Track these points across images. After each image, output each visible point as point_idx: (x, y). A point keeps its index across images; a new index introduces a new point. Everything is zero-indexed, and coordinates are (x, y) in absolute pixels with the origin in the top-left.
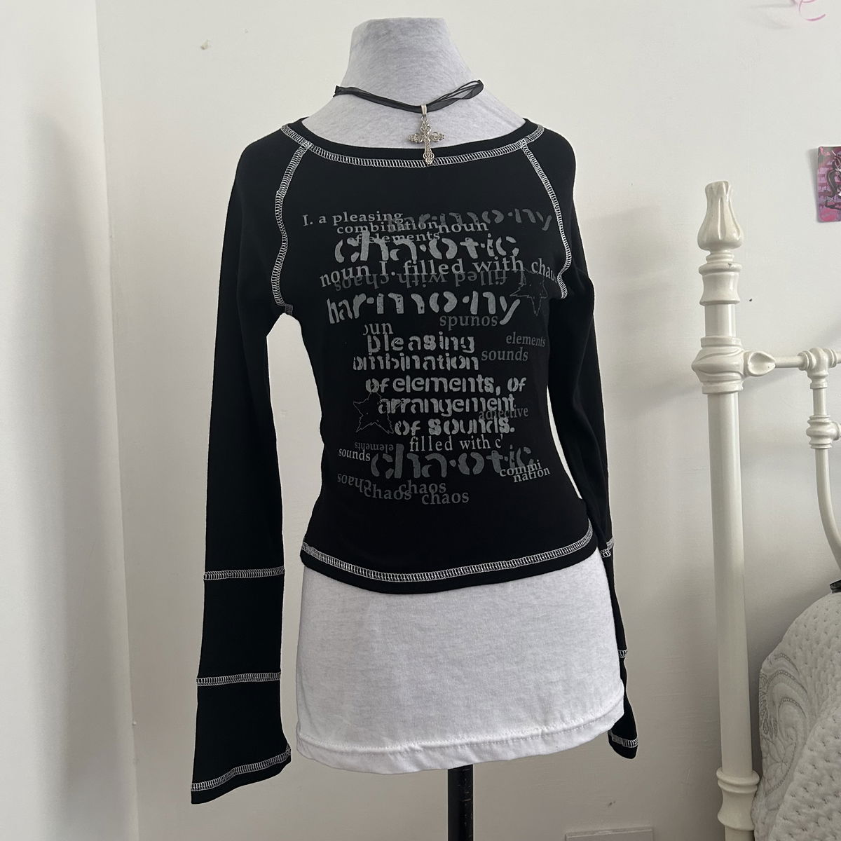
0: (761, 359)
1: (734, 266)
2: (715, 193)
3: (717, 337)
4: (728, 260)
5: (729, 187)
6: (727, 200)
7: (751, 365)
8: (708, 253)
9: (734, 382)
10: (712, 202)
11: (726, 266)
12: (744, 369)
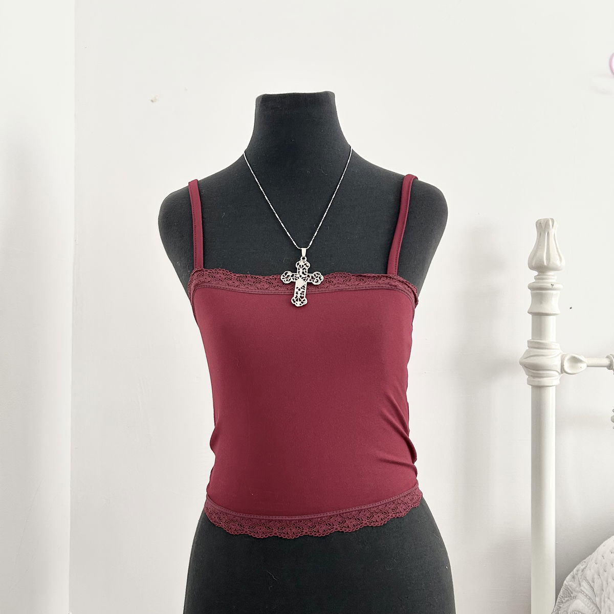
0: (575, 360)
1: (555, 286)
2: (543, 227)
3: (541, 341)
4: (551, 281)
5: (555, 223)
6: (553, 234)
7: (566, 364)
8: (536, 273)
9: (552, 378)
10: (540, 234)
11: (550, 285)
12: (561, 370)
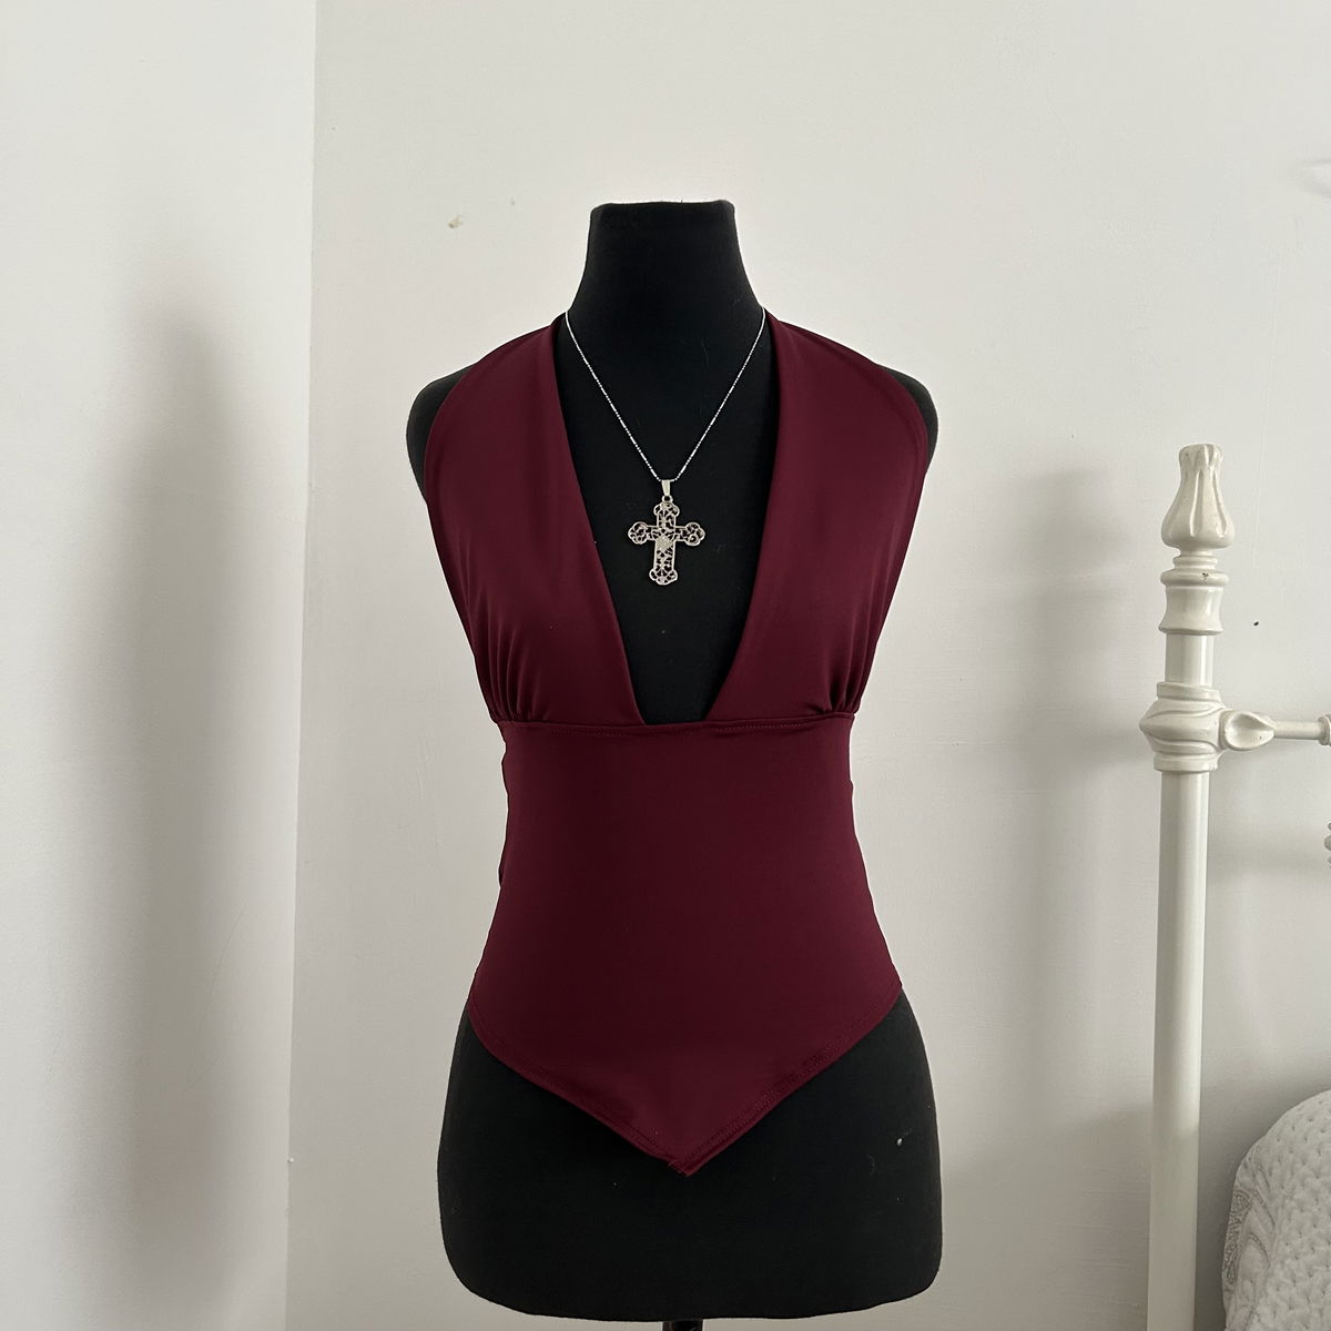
0: (1248, 724)
1: (1213, 577)
2: (1193, 462)
3: (1181, 685)
5: (1216, 453)
6: (1211, 475)
7: (1231, 733)
8: (1177, 552)
10: (1187, 475)
11: (1201, 576)
12: (1220, 741)
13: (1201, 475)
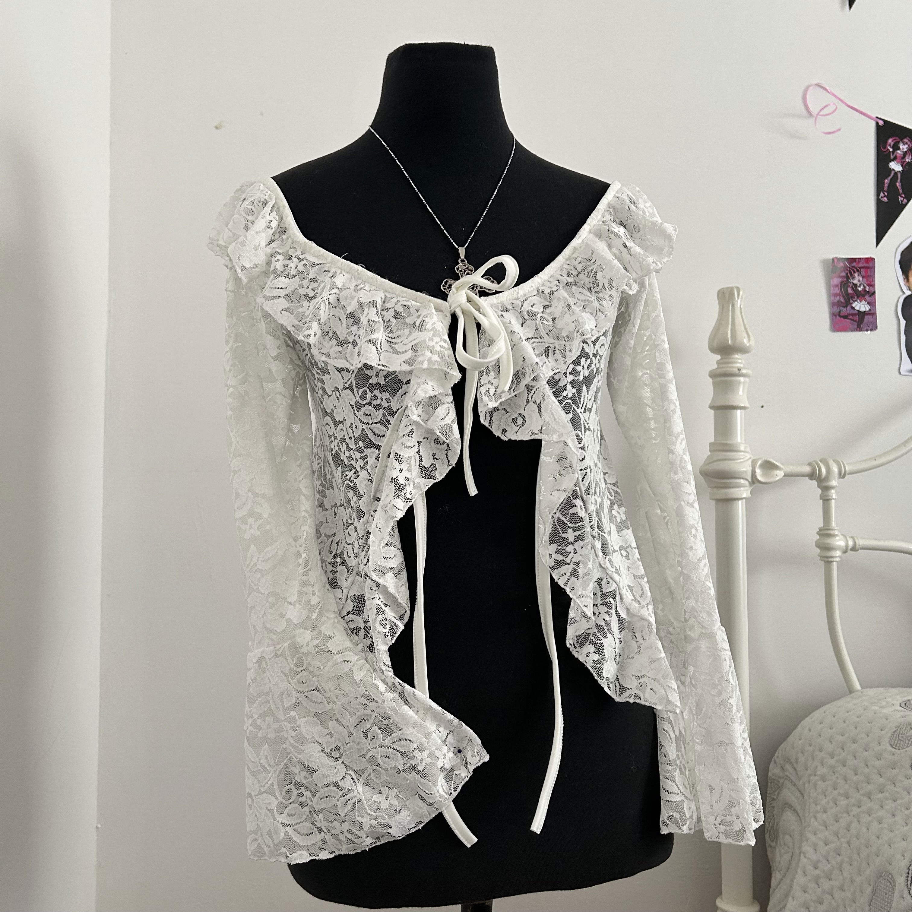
0: (769, 466)
1: (744, 371)
2: (727, 297)
3: (726, 442)
4: (738, 365)
5: (741, 293)
6: (739, 306)
7: (758, 472)
8: (719, 357)
9: (742, 489)
10: (723, 307)
11: (736, 370)
12: (752, 476)
13: (733, 306)
